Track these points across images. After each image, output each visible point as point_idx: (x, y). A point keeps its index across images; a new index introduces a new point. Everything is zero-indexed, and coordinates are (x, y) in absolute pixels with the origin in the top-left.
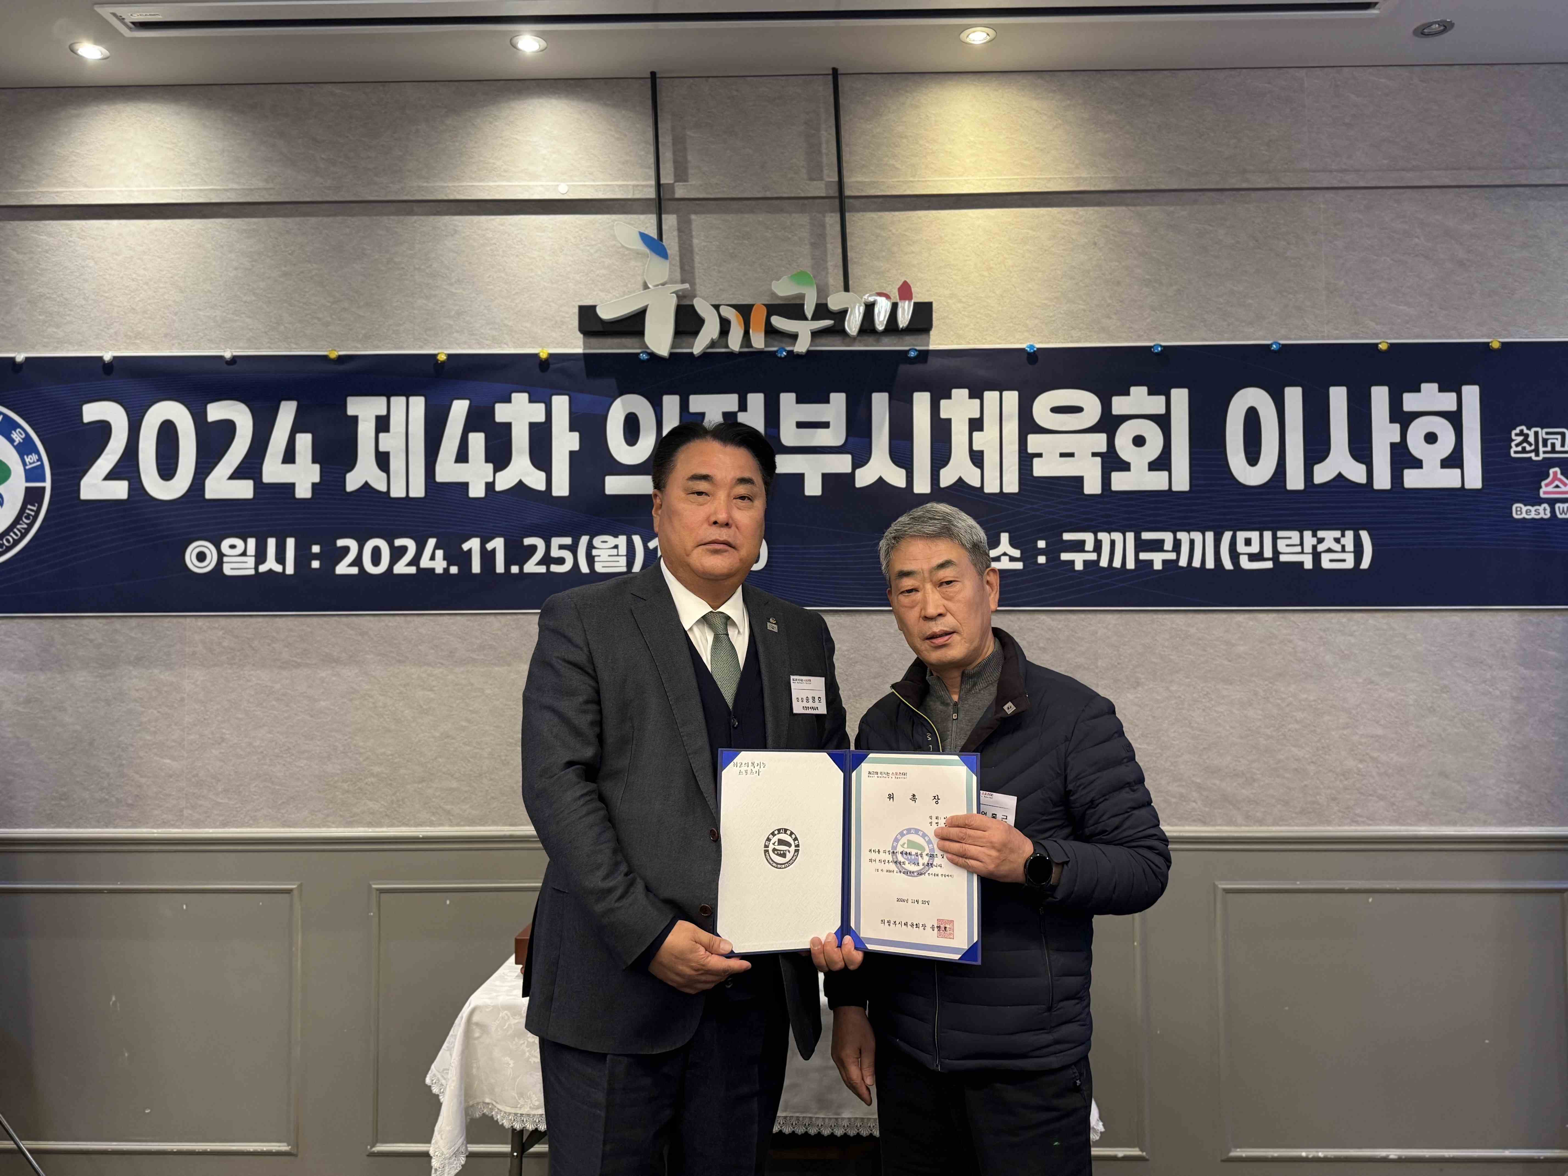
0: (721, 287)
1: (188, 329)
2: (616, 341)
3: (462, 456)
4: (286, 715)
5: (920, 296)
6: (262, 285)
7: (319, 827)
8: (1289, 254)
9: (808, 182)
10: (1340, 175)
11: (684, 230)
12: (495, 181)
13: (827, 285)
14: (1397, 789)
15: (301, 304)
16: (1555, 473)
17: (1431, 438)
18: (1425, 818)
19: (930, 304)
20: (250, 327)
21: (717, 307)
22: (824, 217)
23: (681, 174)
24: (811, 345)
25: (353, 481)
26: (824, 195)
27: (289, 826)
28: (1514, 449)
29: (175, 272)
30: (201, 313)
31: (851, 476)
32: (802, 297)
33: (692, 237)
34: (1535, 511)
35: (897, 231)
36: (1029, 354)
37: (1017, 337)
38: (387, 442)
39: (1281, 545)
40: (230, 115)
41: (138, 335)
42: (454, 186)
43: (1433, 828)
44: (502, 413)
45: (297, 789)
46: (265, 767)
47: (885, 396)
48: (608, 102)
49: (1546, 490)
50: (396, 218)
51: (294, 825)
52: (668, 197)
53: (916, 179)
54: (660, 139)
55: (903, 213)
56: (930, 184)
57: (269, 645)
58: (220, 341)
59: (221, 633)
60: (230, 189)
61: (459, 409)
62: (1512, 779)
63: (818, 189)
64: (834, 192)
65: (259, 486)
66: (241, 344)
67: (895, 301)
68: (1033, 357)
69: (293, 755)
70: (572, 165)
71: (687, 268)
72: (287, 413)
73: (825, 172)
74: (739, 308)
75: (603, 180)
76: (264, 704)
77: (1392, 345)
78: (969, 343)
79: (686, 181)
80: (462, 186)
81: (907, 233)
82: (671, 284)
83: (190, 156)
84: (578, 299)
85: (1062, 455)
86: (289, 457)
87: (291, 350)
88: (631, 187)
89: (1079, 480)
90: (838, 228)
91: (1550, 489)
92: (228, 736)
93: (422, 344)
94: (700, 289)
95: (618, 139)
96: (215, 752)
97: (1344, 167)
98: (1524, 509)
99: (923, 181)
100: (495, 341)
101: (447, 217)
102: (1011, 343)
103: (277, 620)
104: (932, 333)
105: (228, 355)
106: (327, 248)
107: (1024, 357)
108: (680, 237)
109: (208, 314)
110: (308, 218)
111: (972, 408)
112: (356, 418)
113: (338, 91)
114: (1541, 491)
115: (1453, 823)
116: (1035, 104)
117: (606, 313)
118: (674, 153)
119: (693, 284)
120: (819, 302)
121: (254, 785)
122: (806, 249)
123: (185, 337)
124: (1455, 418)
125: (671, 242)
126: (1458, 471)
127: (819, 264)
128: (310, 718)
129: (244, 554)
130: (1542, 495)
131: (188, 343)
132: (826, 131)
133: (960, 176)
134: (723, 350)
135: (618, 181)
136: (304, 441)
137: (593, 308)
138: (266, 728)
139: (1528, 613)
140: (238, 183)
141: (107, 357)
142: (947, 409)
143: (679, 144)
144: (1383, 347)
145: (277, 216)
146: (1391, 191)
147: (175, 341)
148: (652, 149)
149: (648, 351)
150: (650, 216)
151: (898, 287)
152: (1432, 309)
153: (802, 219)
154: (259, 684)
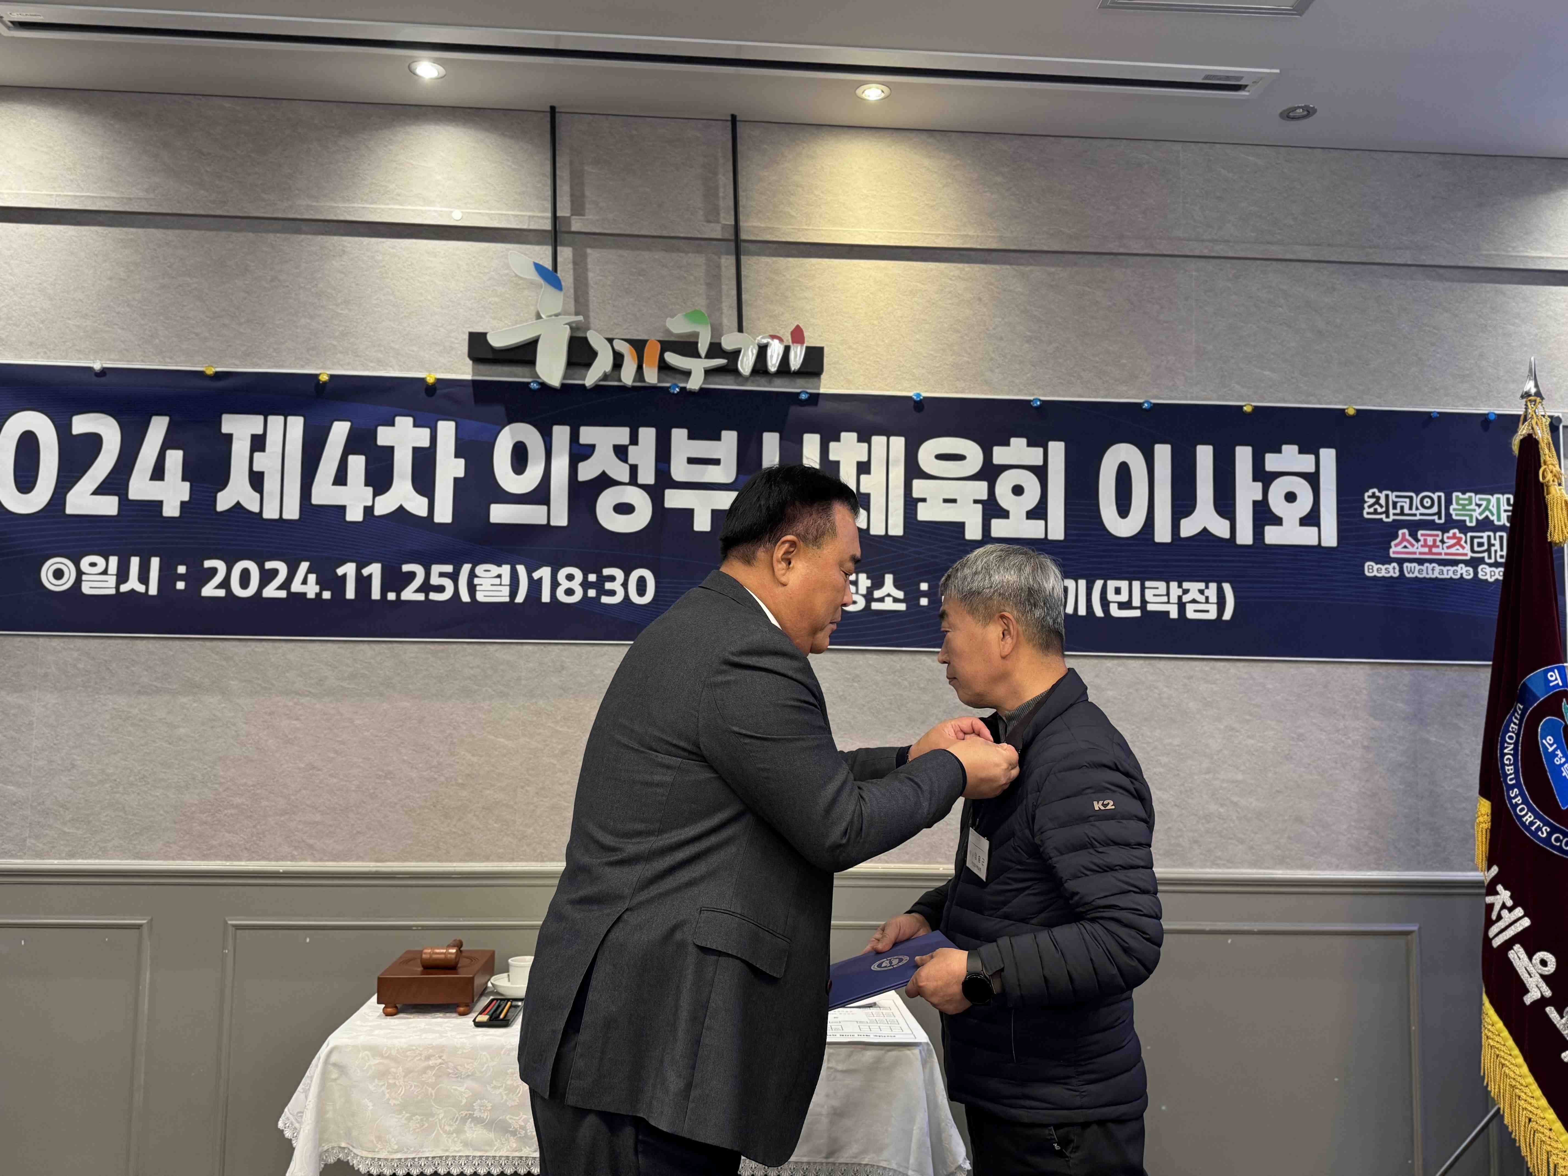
0: (615, 321)
1: (55, 338)
2: (506, 369)
4: (143, 742)
5: (812, 341)
6: (138, 296)
7: (173, 859)
8: (1162, 317)
9: (705, 224)
10: (1211, 244)
11: (579, 263)
12: (388, 204)
13: (721, 324)
14: (1256, 833)
15: (178, 318)
16: (1404, 534)
17: (1291, 497)
18: (1282, 862)
19: (821, 349)
20: (122, 339)
21: (610, 341)
22: (720, 258)
23: (578, 208)
24: (704, 383)
26: (720, 237)
27: (142, 859)
28: (1366, 510)
29: (44, 278)
30: (70, 322)
32: (696, 335)
33: (587, 270)
34: (1386, 569)
35: (791, 276)
36: (915, 402)
37: (905, 385)
38: (265, 462)
40: (112, 122)
42: (345, 207)
43: (1289, 872)
45: (152, 819)
46: (118, 795)
47: (776, 436)
48: (506, 133)
49: (1396, 549)
50: (283, 236)
51: (148, 857)
52: (563, 229)
53: (810, 228)
54: (558, 173)
55: (796, 259)
56: (823, 232)
57: (127, 668)
58: (89, 352)
59: (76, 654)
60: (109, 198)
62: (1362, 825)
63: (715, 231)
64: (730, 235)
66: (112, 357)
67: (787, 344)
68: (920, 405)
69: (148, 783)
70: (468, 193)
71: (581, 300)
72: (158, 428)
73: (722, 215)
74: (633, 343)
75: (499, 209)
76: (120, 729)
77: (1256, 408)
78: (858, 388)
79: (584, 215)
80: (353, 207)
81: (800, 279)
82: (565, 315)
83: (67, 161)
84: (468, 326)
85: (946, 501)
87: (166, 364)
88: (527, 218)
90: (733, 270)
91: (1399, 549)
92: (79, 762)
93: (304, 364)
94: (594, 321)
95: (514, 170)
96: (64, 779)
97: (1215, 237)
98: (1376, 567)
99: (816, 230)
101: (336, 238)
102: (899, 390)
103: (138, 642)
104: (822, 376)
105: (97, 366)
106: (209, 262)
107: (912, 403)
108: (575, 269)
109: (78, 324)
110: (190, 231)
113: (227, 105)
114: (1391, 551)
115: (1308, 867)
116: (926, 162)
118: (572, 188)
119: (587, 317)
120: (713, 341)
121: (105, 814)
122: (702, 289)
123: (52, 347)
124: (1313, 479)
125: (566, 274)
126: (1315, 529)
127: (714, 305)
128: (169, 746)
129: (105, 572)
130: (1392, 555)
131: (54, 352)
132: (724, 175)
133: (853, 227)
134: (616, 383)
135: (513, 210)
137: (484, 335)
138: (120, 754)
139: (1378, 667)
140: (116, 191)
144: (1248, 409)
145: (157, 227)
146: (1258, 262)
147: (39, 350)
148: (549, 182)
149: (540, 381)
150: (545, 247)
151: (790, 331)
152: (1293, 375)
153: (698, 261)
154: (114, 709)
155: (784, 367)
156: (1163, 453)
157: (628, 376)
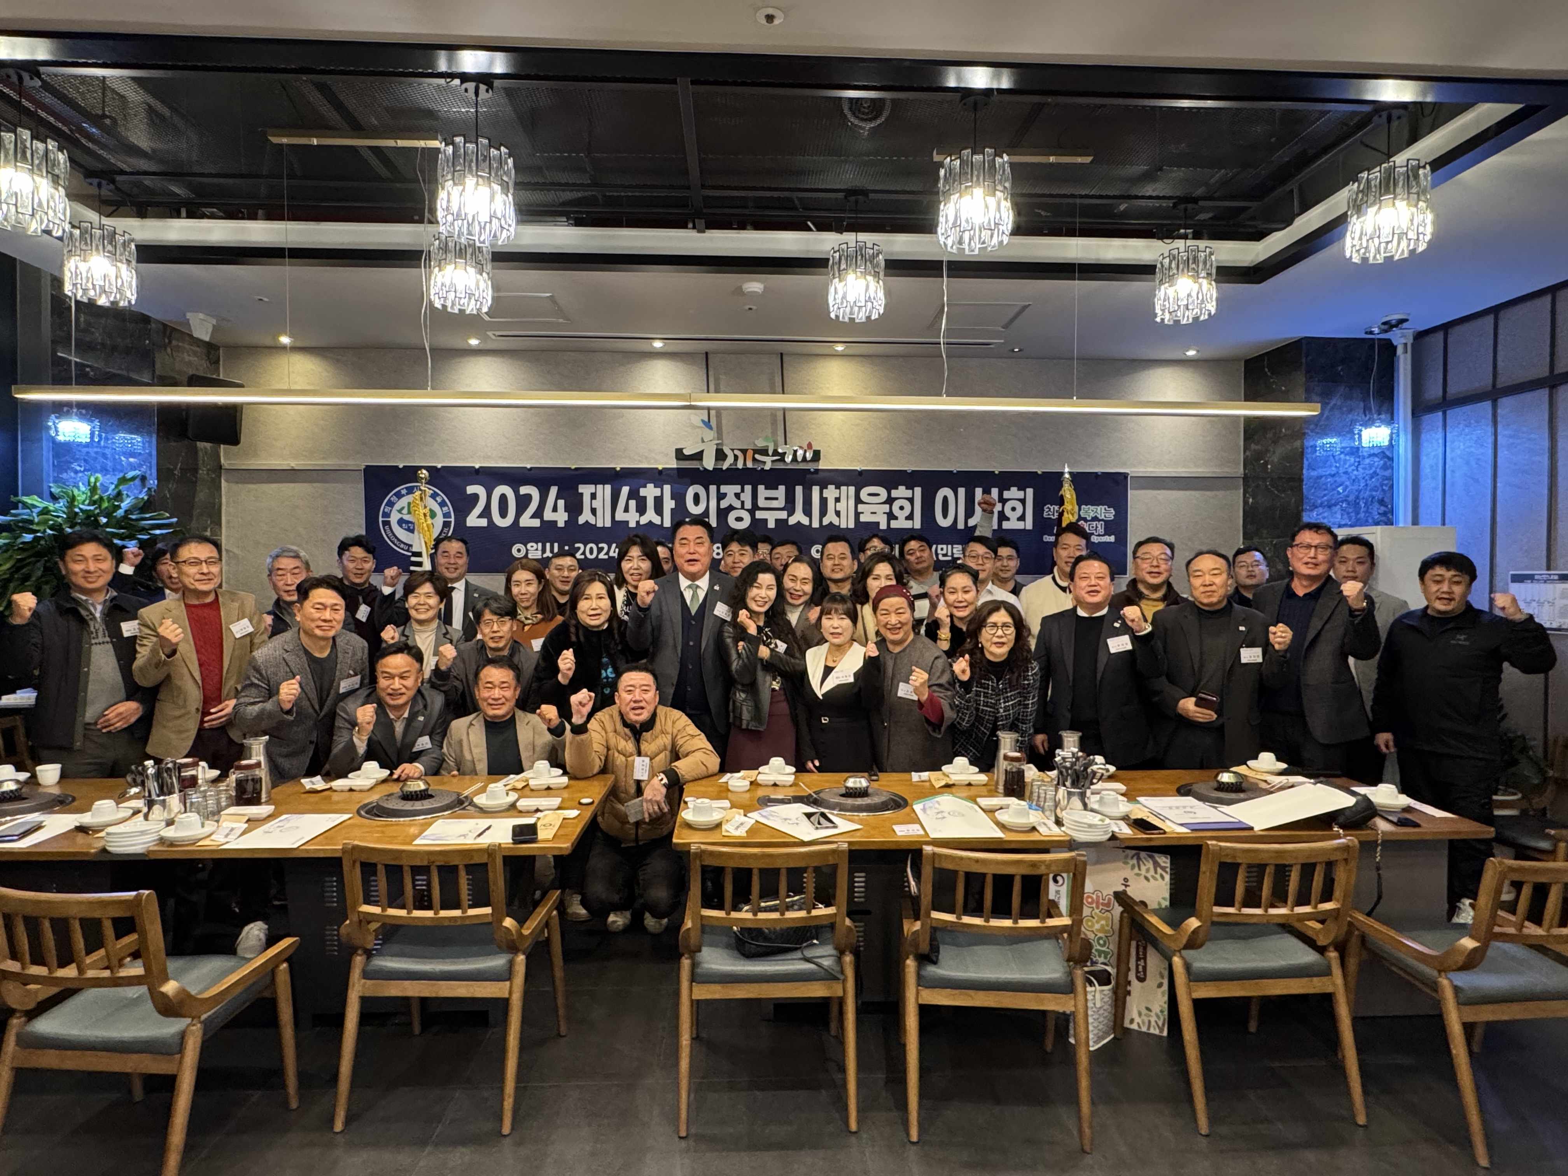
3: (626, 510)
21: (733, 450)
25: (581, 520)
31: (787, 520)
38: (595, 504)
39: (955, 551)
41: (489, 457)
44: (643, 492)
61: (625, 490)
65: (542, 521)
68: (861, 473)
72: (554, 491)
86: (555, 509)
89: (878, 524)
94: (725, 442)
100: (640, 462)
105: (529, 466)
111: (836, 493)
112: (582, 494)
117: (687, 452)
125: (713, 423)
127: (774, 433)
136: (561, 503)
141: (477, 466)
142: (826, 493)
143: (717, 381)
155: (804, 459)
156: (962, 491)
157: (740, 465)
